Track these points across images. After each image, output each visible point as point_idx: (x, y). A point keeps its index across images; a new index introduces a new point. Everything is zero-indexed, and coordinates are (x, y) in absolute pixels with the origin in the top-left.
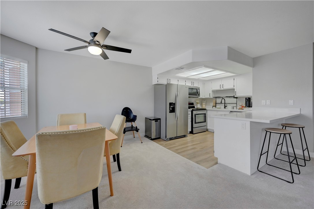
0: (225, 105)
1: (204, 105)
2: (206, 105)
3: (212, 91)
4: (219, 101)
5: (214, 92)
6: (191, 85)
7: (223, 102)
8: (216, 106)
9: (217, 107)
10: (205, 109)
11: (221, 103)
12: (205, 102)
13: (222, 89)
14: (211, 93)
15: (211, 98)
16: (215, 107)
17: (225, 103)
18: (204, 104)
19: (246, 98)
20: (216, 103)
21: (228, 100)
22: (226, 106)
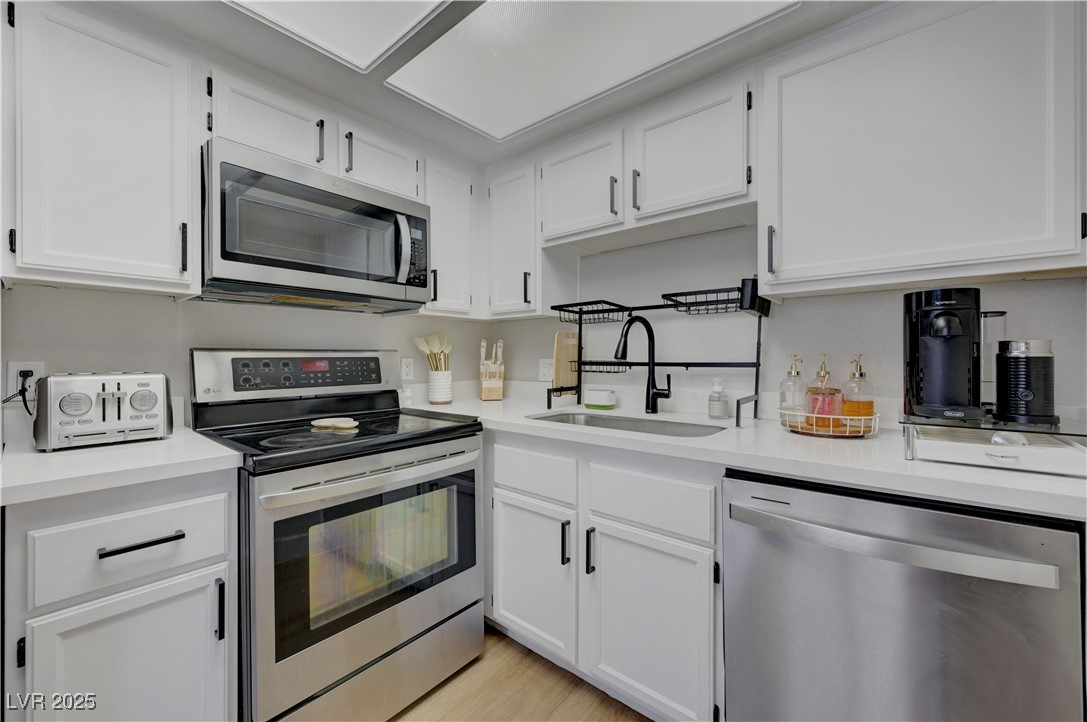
0: (652, 382)
1: (492, 375)
2: (506, 378)
3: (545, 250)
4: (601, 340)
5: (564, 255)
6: (342, 174)
7: (638, 351)
8: (577, 389)
9: (588, 396)
10: (471, 428)
11: (621, 360)
12: (499, 349)
13: (629, 220)
14: (537, 266)
15: (539, 313)
16: (570, 397)
17: (652, 364)
18: (488, 366)
19: (908, 298)
20: (581, 363)
21: (678, 336)
22: (661, 384)
